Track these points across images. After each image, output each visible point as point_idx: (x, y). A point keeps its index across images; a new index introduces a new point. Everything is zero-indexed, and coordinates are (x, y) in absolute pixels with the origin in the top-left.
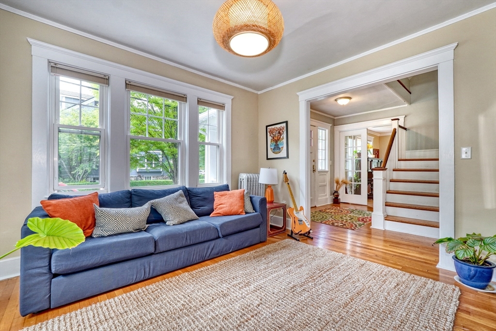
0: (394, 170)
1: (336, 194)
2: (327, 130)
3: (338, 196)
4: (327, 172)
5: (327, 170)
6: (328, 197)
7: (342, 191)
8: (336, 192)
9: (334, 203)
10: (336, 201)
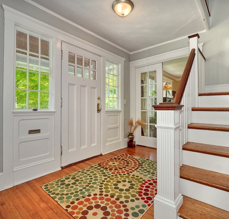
0: (194, 110)
1: (131, 137)
2: (120, 65)
3: (133, 138)
4: (119, 112)
5: (120, 109)
6: (121, 140)
7: (137, 133)
8: (131, 134)
9: (128, 147)
10: (131, 144)
